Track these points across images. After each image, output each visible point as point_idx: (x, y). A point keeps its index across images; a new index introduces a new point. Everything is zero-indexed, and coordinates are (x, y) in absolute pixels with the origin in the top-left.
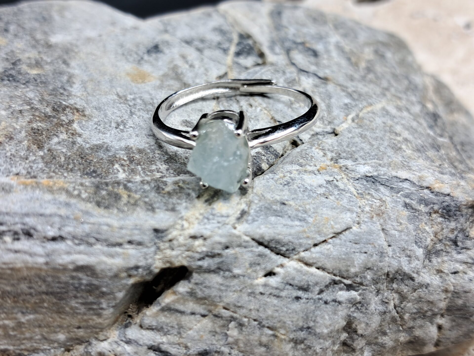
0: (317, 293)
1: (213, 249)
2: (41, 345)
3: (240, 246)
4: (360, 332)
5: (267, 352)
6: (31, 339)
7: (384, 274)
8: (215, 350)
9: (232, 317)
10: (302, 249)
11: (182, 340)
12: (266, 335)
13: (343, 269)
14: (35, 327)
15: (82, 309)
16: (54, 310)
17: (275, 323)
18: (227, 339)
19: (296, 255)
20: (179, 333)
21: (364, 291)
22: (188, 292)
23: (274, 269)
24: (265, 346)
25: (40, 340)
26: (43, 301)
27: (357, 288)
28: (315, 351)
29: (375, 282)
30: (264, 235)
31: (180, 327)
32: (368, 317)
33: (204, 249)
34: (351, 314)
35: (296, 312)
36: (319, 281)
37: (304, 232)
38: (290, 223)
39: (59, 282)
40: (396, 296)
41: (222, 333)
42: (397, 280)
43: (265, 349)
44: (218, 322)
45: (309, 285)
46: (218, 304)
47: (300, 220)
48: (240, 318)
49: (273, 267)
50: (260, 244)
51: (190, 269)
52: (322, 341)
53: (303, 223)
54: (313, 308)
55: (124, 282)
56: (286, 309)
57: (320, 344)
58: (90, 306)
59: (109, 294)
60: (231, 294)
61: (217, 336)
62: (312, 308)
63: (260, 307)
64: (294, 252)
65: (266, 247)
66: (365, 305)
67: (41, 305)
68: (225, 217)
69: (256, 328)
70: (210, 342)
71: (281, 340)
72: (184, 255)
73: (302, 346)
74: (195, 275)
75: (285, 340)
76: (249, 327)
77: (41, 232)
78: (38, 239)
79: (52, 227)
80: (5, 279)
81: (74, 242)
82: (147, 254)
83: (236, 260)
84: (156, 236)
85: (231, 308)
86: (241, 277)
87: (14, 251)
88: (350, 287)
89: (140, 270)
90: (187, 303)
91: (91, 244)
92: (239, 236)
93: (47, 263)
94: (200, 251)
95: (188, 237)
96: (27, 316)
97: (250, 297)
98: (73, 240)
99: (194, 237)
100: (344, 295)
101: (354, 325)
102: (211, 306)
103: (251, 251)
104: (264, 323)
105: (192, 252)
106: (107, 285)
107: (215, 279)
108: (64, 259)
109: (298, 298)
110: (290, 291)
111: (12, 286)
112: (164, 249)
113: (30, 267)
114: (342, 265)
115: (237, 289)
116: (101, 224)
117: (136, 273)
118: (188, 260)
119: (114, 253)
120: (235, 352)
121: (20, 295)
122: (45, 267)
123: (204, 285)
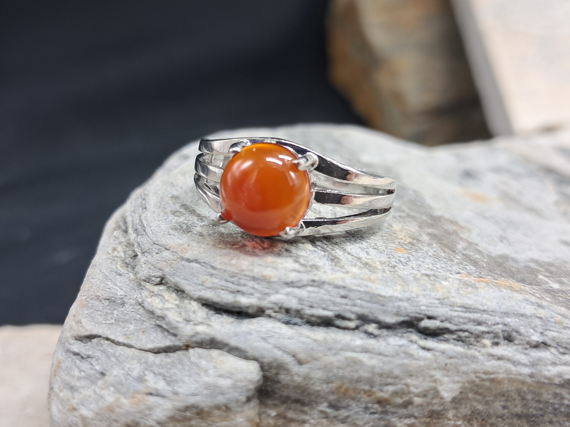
77: (524, 336)
78: (519, 344)
79: (534, 330)
80: (480, 394)
81: (558, 350)
87: (496, 358)
93: (531, 375)
98: (557, 348)
108: (549, 370)
111: (485, 404)
113: (513, 378)
121: (490, 417)
122: (528, 379)
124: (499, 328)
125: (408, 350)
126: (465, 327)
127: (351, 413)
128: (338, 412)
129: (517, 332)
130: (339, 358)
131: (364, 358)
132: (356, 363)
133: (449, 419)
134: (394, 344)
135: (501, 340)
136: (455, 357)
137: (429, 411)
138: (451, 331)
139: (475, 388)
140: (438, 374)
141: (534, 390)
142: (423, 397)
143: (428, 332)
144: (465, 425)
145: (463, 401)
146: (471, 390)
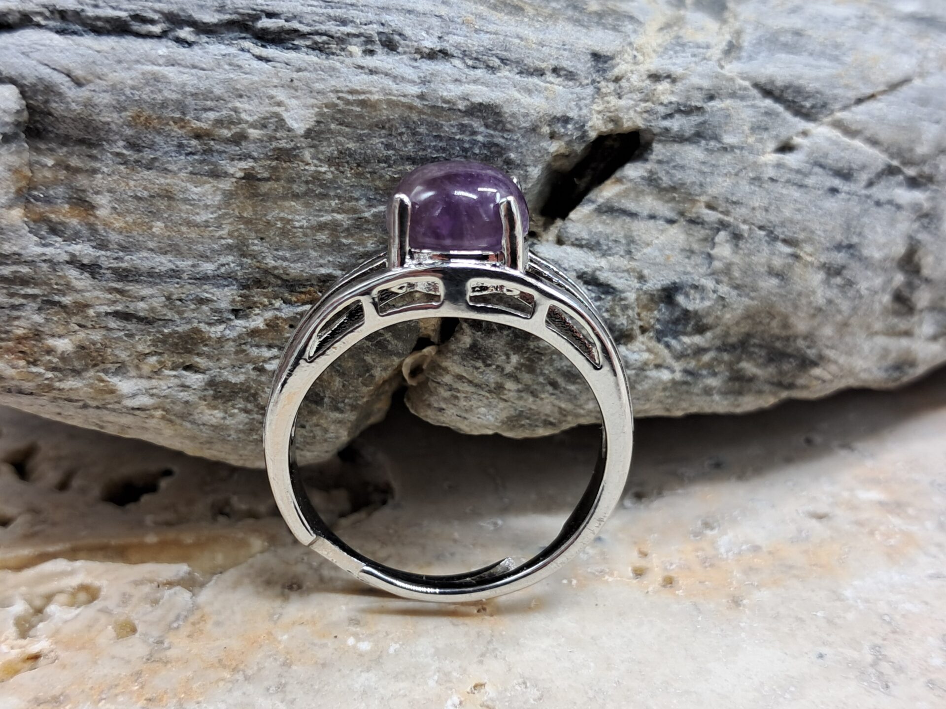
0: (863, 184)
1: (688, 98)
3: (733, 95)
4: (925, 272)
8: (689, 283)
9: (721, 222)
10: (837, 106)
11: (633, 264)
12: (780, 253)
13: (905, 146)
17: (795, 233)
18: (710, 263)
19: (826, 116)
20: (629, 252)
21: (934, 195)
22: (643, 178)
23: (791, 138)
24: (778, 275)
27: (923, 187)
28: (858, 291)
30: (774, 78)
31: (631, 241)
32: (938, 245)
33: (674, 99)
34: (914, 235)
35: (831, 214)
36: (867, 163)
37: (839, 76)
38: (811, 61)
39: (438, 137)
41: (702, 253)
43: (778, 281)
44: (696, 234)
45: (851, 169)
46: (697, 198)
47: (830, 60)
48: (736, 223)
49: (790, 134)
50: (767, 92)
51: (647, 137)
52: (869, 273)
53: (835, 64)
54: (857, 210)
56: (814, 209)
57: (867, 278)
59: (518, 166)
60: (720, 180)
61: (693, 258)
62: (855, 210)
63: (770, 204)
64: (824, 110)
65: (778, 99)
66: (935, 220)
68: (703, 48)
69: (763, 241)
70: (682, 269)
71: (807, 265)
72: (638, 109)
73: (838, 280)
74: (657, 147)
75: (812, 264)
76: (750, 241)
77: (411, 40)
78: (405, 53)
79: (427, 33)
80: (348, 125)
81: (465, 63)
82: (580, 100)
83: (728, 121)
84: (594, 67)
85: (719, 205)
86: (736, 151)
87: (367, 71)
88: (913, 183)
89: (570, 126)
90: (641, 198)
91: (492, 68)
92: (732, 79)
93: (422, 97)
94: (666, 102)
95: (645, 77)
96: (375, 207)
97: (752, 187)
98: (463, 59)
99: (655, 77)
100: (905, 196)
101: (916, 258)
102: (684, 203)
103: (753, 106)
104: (776, 233)
105: (653, 103)
106: (517, 148)
107: (693, 154)
108: (450, 91)
109: (834, 191)
110: (820, 178)
111: (357, 141)
112: (606, 95)
113: (394, 101)
114: (902, 139)
115: (729, 172)
116: (506, 36)
117: (562, 130)
118: (645, 120)
119: (531, 87)
120: (724, 289)
121: (368, 162)
122: (417, 103)
123: (673, 164)
124: (373, 30)
125: (235, 61)
126: (323, 28)
127: (159, 154)
128: (141, 154)
129: (400, 35)
130: (133, 73)
131: (171, 72)
132: (159, 81)
133: (308, 164)
134: (216, 53)
135: (378, 48)
136: (306, 70)
137: (274, 150)
138: (303, 36)
139: (339, 116)
140: (281, 95)
141: (429, 119)
142: (261, 129)
143: (269, 37)
144: (332, 172)
145: (323, 136)
146: (334, 119)
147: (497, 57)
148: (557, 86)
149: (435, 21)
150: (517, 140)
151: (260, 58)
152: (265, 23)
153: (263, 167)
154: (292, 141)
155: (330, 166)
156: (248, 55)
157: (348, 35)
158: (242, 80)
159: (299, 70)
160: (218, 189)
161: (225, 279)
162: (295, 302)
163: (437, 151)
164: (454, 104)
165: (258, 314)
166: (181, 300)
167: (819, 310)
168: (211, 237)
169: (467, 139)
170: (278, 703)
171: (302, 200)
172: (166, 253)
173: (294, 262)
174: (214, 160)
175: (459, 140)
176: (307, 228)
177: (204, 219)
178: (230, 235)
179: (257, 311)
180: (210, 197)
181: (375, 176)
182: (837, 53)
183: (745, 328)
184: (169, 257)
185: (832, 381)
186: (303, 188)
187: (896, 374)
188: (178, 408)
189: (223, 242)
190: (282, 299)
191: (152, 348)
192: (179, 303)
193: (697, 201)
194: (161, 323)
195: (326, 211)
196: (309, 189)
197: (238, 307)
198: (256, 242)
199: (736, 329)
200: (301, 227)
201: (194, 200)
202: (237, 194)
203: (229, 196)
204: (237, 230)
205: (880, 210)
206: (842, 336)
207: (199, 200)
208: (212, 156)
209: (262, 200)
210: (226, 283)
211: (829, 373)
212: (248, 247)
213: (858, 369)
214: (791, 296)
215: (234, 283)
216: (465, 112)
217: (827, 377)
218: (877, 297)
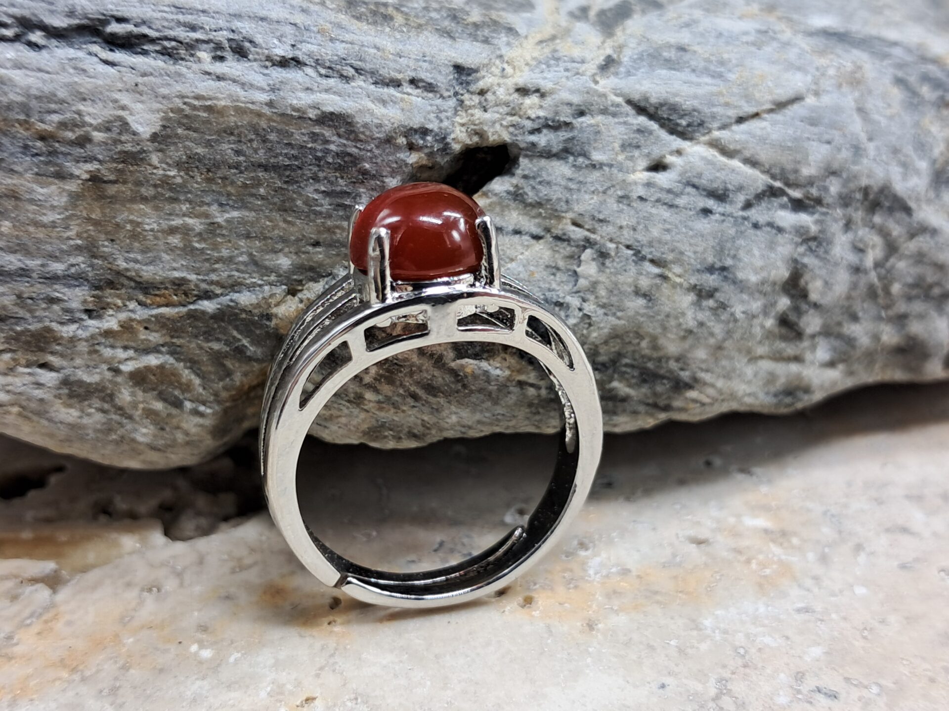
0: (740, 205)
1: (557, 113)
2: (247, 276)
3: (604, 112)
4: (814, 296)
5: (647, 307)
6: (230, 260)
7: (860, 189)
8: (554, 301)
9: (587, 240)
10: (716, 125)
12: (648, 273)
13: (789, 167)
14: (239, 236)
15: (325, 205)
16: (275, 204)
17: (663, 253)
18: (577, 281)
19: (704, 135)
21: (823, 218)
22: (508, 192)
23: (665, 156)
24: (645, 296)
25: (245, 264)
26: (258, 183)
27: (811, 210)
28: (732, 314)
29: (845, 201)
30: (649, 95)
32: (827, 269)
33: (541, 113)
34: (799, 258)
35: (702, 236)
36: (745, 184)
37: (720, 94)
38: (693, 78)
39: (289, 144)
40: (876, 239)
41: (569, 270)
42: (882, 207)
43: (645, 301)
44: (561, 251)
45: (726, 190)
46: (563, 214)
47: (713, 77)
48: (602, 241)
49: (663, 152)
50: (641, 109)
51: (513, 151)
52: (745, 297)
53: (718, 81)
54: (732, 232)
55: (401, 155)
56: (684, 229)
57: (743, 302)
58: (339, 201)
59: (374, 177)
60: (587, 197)
61: (558, 275)
62: (730, 232)
63: (638, 223)
64: (701, 129)
65: (652, 117)
66: (824, 244)
67: (254, 191)
68: (578, 62)
69: (630, 261)
70: (547, 286)
71: (675, 286)
72: (504, 123)
73: (711, 303)
74: (523, 162)
75: (681, 285)
76: (617, 260)
77: (262, 48)
78: (255, 60)
79: (280, 41)
80: (195, 131)
81: (318, 71)
82: (441, 112)
83: (598, 137)
84: (457, 80)
85: (586, 222)
86: (605, 168)
87: (214, 77)
88: (798, 205)
89: (429, 138)
90: (506, 213)
91: (346, 77)
92: (604, 95)
93: (270, 104)
94: (533, 116)
95: (512, 91)
96: (228, 213)
97: (621, 205)
98: (315, 68)
99: (523, 91)
100: (787, 218)
101: (802, 282)
102: (550, 219)
103: (625, 123)
104: (643, 253)
105: (520, 117)
106: (371, 158)
107: (560, 170)
108: (300, 99)
109: (706, 212)
110: (692, 198)
111: (206, 147)
112: (470, 107)
113: (241, 107)
114: (786, 160)
115: (597, 189)
116: (363, 46)
117: (421, 142)
118: (511, 134)
119: (386, 97)
120: (589, 308)
121: (218, 168)
122: (266, 110)
123: (539, 179)
124: (222, 36)
125: (81, 65)
126: (171, 33)
127: (5, 154)
129: (251, 42)
131: (17, 76)
132: (5, 84)
133: (156, 168)
134: (63, 57)
135: (228, 55)
136: (151, 74)
137: (120, 153)
138: (153, 41)
139: (185, 121)
140: (125, 99)
141: (279, 127)
142: (105, 132)
143: (119, 42)
144: (181, 177)
145: (169, 140)
146: (180, 124)
147: (352, 66)
148: (415, 97)
149: (289, 29)
150: (371, 151)
151: (106, 62)
152: (114, 28)
153: (109, 169)
154: (138, 144)
155: (179, 170)
156: (95, 59)
157: (198, 41)
158: (86, 84)
159: (144, 75)
160: (64, 190)
161: (76, 279)
162: (151, 305)
163: (289, 159)
164: (304, 113)
165: (112, 315)
166: (32, 299)
167: (690, 332)
168: (59, 238)
169: (319, 147)
170: (107, 706)
171: (152, 204)
172: (15, 252)
173: (146, 264)
174: (59, 161)
175: (310, 148)
176: (158, 231)
177: (51, 219)
178: (79, 236)
179: (111, 312)
180: (56, 198)
181: (227, 182)
182: (722, 69)
183: (614, 346)
184: (19, 256)
185: (712, 404)
186: (151, 192)
187: (788, 400)
188: (33, 405)
189: (72, 242)
190: (137, 301)
191: (6, 346)
192: (30, 301)
193: (563, 217)
194: (13, 321)
195: (177, 215)
196: (158, 193)
197: (91, 307)
198: (106, 243)
199: (605, 348)
200: (152, 230)
201: (40, 200)
202: (84, 195)
203: (75, 198)
204: (86, 232)
205: (758, 233)
206: (717, 360)
207: (46, 201)
208: (58, 158)
209: (110, 202)
210: (76, 283)
211: (708, 397)
212: (98, 248)
213: (740, 393)
214: (659, 317)
215: (86, 283)
216: (316, 121)
217: (706, 400)
218: (756, 322)
